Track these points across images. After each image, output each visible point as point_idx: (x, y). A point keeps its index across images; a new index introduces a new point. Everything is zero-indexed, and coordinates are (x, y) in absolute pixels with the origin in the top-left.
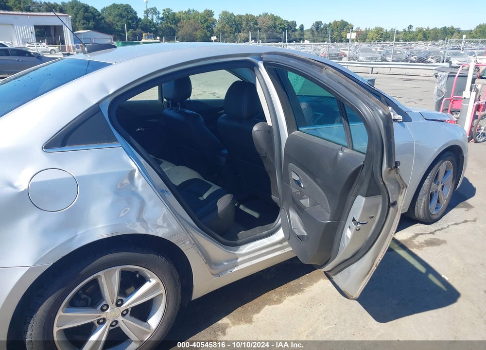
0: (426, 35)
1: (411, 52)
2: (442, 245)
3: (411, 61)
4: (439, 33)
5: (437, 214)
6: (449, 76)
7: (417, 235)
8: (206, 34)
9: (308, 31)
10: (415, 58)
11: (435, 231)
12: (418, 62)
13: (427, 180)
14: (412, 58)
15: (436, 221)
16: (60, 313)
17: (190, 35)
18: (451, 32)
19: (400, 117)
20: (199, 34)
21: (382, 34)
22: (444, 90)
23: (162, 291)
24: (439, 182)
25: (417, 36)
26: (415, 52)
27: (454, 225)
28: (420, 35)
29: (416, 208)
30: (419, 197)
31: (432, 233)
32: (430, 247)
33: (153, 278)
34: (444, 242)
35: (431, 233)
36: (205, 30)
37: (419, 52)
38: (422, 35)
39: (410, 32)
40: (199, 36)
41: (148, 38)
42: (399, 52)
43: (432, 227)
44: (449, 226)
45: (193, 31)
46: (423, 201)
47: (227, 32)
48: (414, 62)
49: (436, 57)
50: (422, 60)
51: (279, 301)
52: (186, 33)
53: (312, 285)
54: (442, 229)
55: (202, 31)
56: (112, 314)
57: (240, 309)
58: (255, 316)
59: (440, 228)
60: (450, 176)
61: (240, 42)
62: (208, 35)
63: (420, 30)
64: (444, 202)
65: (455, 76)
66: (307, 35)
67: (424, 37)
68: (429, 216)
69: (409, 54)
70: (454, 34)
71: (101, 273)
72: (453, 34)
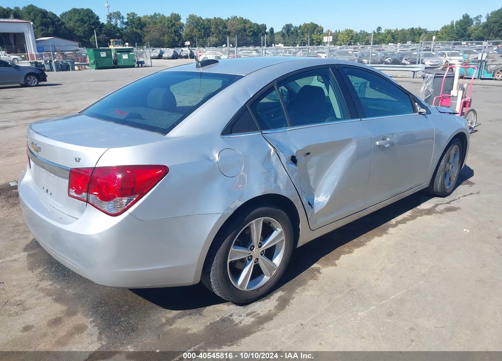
0: (395, 37)
1: (386, 54)
2: (458, 211)
3: (386, 63)
4: (407, 34)
5: (449, 189)
6: (435, 77)
7: (437, 205)
8: (174, 39)
9: (278, 33)
10: (389, 60)
11: (450, 201)
12: (392, 63)
13: (443, 161)
14: (387, 60)
15: (449, 194)
16: (232, 249)
17: (158, 40)
18: (418, 33)
19: (425, 110)
20: (166, 38)
21: (352, 36)
22: (431, 90)
23: (284, 238)
24: (450, 163)
25: (386, 37)
26: (389, 54)
27: (463, 196)
28: (389, 37)
29: (435, 184)
30: (438, 175)
31: (449, 203)
32: (450, 212)
33: (279, 227)
34: (459, 208)
35: (447, 203)
36: (173, 35)
37: (393, 54)
38: (391, 37)
39: (379, 33)
40: (166, 41)
41: (116, 44)
42: (374, 55)
43: (447, 199)
44: (459, 198)
45: (160, 36)
46: (441, 178)
47: (195, 36)
48: (389, 64)
49: (410, 59)
50: (396, 62)
51: (350, 252)
52: (153, 38)
53: (370, 241)
54: (455, 200)
55: (170, 35)
56: (256, 252)
57: (323, 258)
58: (337, 262)
59: (453, 199)
60: (458, 158)
61: (210, 46)
62: (177, 40)
63: (389, 32)
64: (454, 179)
65: (443, 77)
66: (277, 38)
67: (393, 39)
68: (445, 190)
69: (384, 56)
70: (422, 35)
71: (253, 222)
72: (420, 35)
